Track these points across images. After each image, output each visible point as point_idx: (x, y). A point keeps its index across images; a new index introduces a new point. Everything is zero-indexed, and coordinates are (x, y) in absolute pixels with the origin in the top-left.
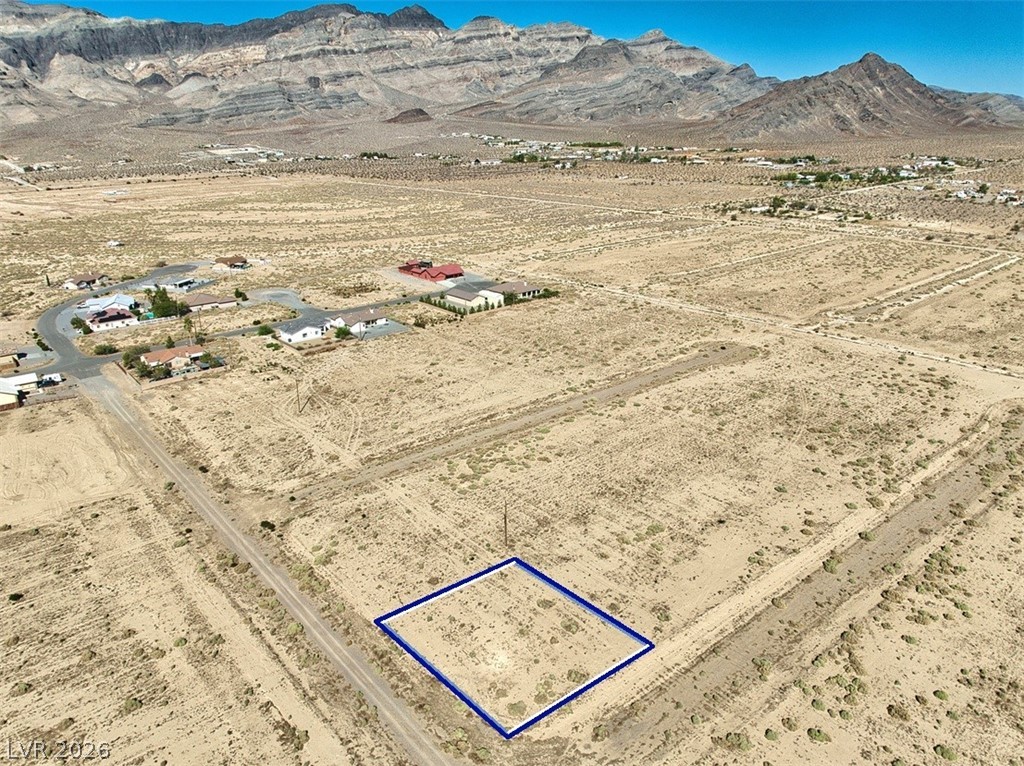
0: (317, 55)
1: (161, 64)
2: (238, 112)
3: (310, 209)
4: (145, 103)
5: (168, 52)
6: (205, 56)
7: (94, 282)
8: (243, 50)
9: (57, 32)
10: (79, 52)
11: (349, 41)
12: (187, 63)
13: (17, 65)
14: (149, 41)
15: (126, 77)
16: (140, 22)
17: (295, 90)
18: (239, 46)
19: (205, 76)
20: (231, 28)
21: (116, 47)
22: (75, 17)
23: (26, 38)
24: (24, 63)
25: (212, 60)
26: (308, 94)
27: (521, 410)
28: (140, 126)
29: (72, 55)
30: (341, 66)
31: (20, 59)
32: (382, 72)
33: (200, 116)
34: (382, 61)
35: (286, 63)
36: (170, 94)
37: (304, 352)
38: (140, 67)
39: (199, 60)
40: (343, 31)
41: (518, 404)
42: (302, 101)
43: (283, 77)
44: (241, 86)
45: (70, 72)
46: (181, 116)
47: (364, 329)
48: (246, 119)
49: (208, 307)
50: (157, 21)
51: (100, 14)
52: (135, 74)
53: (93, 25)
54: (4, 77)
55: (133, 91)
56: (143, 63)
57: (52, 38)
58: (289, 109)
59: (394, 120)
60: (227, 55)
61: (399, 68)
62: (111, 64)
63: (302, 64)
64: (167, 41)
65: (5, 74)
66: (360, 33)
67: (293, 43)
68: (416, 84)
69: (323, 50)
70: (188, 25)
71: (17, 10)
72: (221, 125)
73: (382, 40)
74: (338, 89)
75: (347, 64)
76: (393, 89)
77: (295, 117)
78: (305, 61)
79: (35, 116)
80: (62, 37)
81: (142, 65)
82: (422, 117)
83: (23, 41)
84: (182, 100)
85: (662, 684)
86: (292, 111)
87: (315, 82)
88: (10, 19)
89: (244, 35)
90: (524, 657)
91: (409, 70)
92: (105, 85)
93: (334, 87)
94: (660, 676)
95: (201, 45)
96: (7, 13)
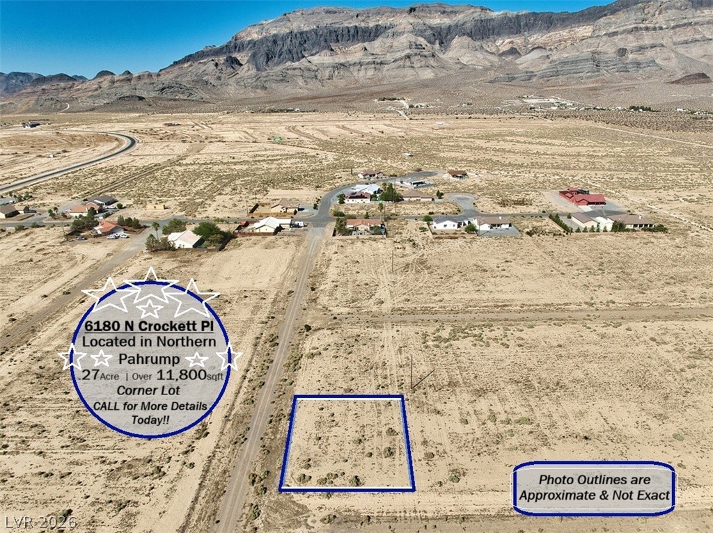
0: (630, 32)
1: (518, 41)
2: (557, 74)
3: (550, 144)
4: (501, 67)
5: (526, 33)
6: (549, 35)
7: (374, 175)
8: (577, 29)
9: (461, 23)
10: (470, 35)
11: (661, 20)
12: (536, 40)
13: (432, 43)
14: (515, 26)
15: (494, 50)
16: (512, 13)
17: (604, 58)
18: (575, 27)
19: (545, 49)
20: (573, 14)
21: (493, 31)
22: (473, 12)
23: (443, 26)
24: (437, 41)
25: (553, 37)
26: (613, 61)
27: (532, 307)
28: (490, 82)
29: (465, 37)
30: (647, 39)
31: (436, 39)
32: (682, 44)
33: (530, 76)
34: (688, 34)
35: (605, 38)
36: (518, 61)
37: (436, 236)
38: (503, 43)
39: (544, 38)
40: (657, 12)
41: (536, 302)
42: (607, 67)
43: (599, 49)
44: (567, 55)
45: (462, 47)
46: (519, 75)
47: (489, 229)
48: (561, 79)
49: (415, 199)
50: (524, 12)
51: (490, 10)
52: (500, 48)
53: (483, 17)
54: (423, 50)
55: (495, 59)
56: (507, 41)
57: (457, 26)
58: (595, 72)
59: (677, 82)
60: (564, 33)
61: (699, 41)
62: (488, 42)
63: (617, 39)
64: (527, 25)
65: (424, 48)
66: (671, 13)
67: (615, 23)
68: (709, 53)
69: (636, 28)
70: (543, 14)
71: (442, 9)
72: (543, 82)
73: (690, 18)
74: (640, 58)
75: (653, 38)
76: (688, 57)
77: (598, 78)
78: (619, 37)
79: (433, 74)
80: (463, 25)
81: (506, 42)
82: (702, 80)
83: (441, 28)
84: (524, 65)
85: (400, 517)
86: (596, 73)
87: (622, 52)
88: (437, 15)
89: (581, 19)
90: (343, 455)
91: (706, 42)
92: (479, 55)
93: (637, 56)
94: (405, 512)
95: (549, 27)
96: (436, 12)
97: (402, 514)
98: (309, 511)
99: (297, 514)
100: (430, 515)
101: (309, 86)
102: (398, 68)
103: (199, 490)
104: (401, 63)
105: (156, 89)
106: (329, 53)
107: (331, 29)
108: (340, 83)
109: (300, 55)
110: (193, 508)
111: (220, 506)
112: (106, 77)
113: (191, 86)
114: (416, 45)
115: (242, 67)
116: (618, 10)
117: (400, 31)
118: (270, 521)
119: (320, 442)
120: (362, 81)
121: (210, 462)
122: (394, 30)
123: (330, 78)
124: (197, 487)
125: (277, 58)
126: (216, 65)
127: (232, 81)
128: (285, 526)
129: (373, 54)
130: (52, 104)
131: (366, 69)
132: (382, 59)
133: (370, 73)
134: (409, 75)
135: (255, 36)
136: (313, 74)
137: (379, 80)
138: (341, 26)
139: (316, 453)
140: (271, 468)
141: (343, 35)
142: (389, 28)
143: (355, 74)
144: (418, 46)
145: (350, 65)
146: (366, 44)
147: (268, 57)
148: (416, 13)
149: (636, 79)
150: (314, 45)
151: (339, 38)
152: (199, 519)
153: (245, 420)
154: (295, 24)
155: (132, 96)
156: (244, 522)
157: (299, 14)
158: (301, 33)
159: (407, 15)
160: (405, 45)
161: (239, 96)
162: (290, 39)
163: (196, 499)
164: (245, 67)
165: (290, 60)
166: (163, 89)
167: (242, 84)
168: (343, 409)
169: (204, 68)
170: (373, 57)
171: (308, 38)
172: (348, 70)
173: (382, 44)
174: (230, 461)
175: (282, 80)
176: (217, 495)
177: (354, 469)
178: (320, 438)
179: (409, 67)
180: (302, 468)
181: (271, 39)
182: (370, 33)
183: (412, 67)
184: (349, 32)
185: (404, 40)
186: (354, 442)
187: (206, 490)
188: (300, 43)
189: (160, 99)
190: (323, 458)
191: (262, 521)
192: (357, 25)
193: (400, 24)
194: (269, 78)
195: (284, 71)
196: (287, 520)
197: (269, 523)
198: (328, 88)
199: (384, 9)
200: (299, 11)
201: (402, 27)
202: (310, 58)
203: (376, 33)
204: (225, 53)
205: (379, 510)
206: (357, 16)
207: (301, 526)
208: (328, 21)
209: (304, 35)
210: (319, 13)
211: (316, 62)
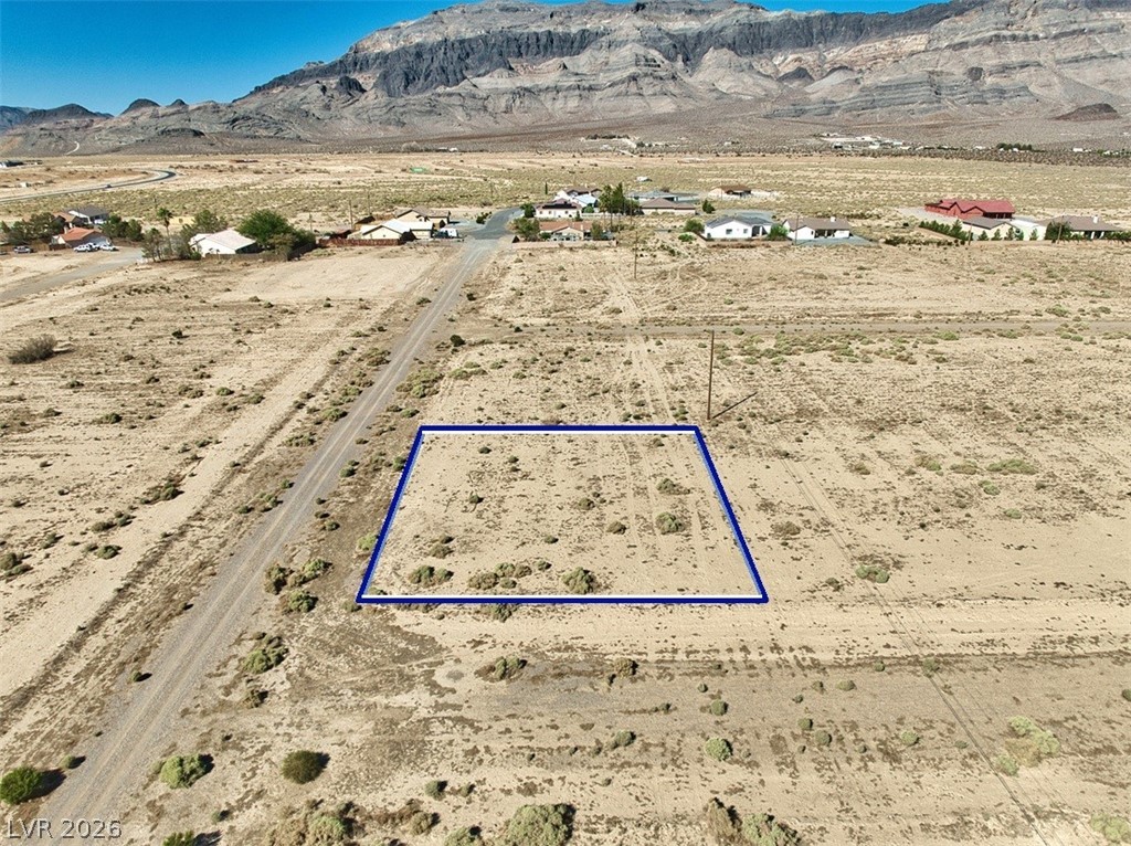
0: (988, 42)
1: (809, 57)
2: (873, 105)
4: (781, 97)
5: (820, 45)
6: (858, 48)
7: (586, 193)
8: (902, 40)
9: (717, 28)
10: (732, 47)
11: (1035, 25)
12: (837, 56)
13: (672, 59)
14: (804, 34)
15: (770, 71)
16: (800, 14)
17: (947, 81)
18: (899, 36)
19: (851, 70)
20: (895, 15)
21: (770, 41)
22: (737, 12)
23: (689, 33)
24: (680, 57)
25: (865, 52)
26: (962, 87)
28: (765, 117)
29: (725, 49)
30: (1015, 54)
31: (677, 53)
32: (1070, 62)
33: (830, 108)
34: (1078, 47)
35: (947, 53)
36: (808, 89)
37: (713, 244)
38: (786, 61)
39: (850, 53)
40: (1030, 13)
42: (953, 95)
43: (940, 68)
44: (887, 78)
45: (719, 66)
46: (812, 107)
47: (811, 238)
48: (880, 113)
50: (817, 13)
51: (763, 8)
52: (780, 68)
53: (753, 20)
54: (657, 69)
55: (772, 85)
56: (791, 57)
57: (711, 33)
58: (933, 103)
59: (1065, 117)
60: (882, 46)
61: (1095, 57)
62: (760, 58)
63: (967, 53)
64: (822, 34)
65: (659, 66)
66: (1053, 14)
67: (963, 29)
68: (1113, 78)
69: (997, 36)
70: (849, 15)
71: (688, 7)
72: (851, 118)
73: (1081, 22)
74: (1003, 82)
75: (1024, 53)
76: (1078, 83)
77: (938, 112)
78: (970, 50)
79: (674, 106)
80: (721, 31)
81: (789, 59)
82: (1105, 114)
83: (685, 36)
84: (819, 93)
85: (732, 661)
86: (936, 105)
87: (976, 73)
88: (679, 16)
89: (908, 23)
90: (542, 529)
91: (1108, 60)
92: (747, 79)
93: (999, 80)
94: (744, 649)
95: (857, 37)
96: (678, 10)
97: (738, 656)
98: (440, 649)
99: (405, 656)
100: (826, 657)
101: (473, 123)
102: (618, 95)
103: (115, 602)
104: (622, 88)
105: (223, 120)
106: (506, 73)
107: (510, 35)
108: (523, 118)
109: (459, 76)
110: (76, 645)
111: (165, 639)
112: (143, 109)
113: (280, 118)
114: (647, 60)
115: (366, 94)
116: (968, 10)
117: (620, 39)
118: (315, 676)
119: (480, 507)
120: (559, 116)
121: (168, 545)
122: (610, 37)
123: (508, 110)
124: (109, 595)
125: (422, 80)
126: (324, 89)
127: (347, 112)
128: (361, 689)
129: (577, 74)
130: (50, 143)
131: (566, 97)
132: (592, 82)
133: (573, 103)
134: (635, 107)
135: (387, 47)
136: (482, 104)
137: (587, 115)
138: (527, 31)
139: (469, 527)
140: (338, 558)
141: (528, 46)
142: (603, 35)
143: (548, 104)
144: (650, 62)
145: (540, 90)
146: (566, 60)
147: (407, 79)
148: (646, 12)
149: (999, 115)
150: (481, 60)
151: (523, 50)
152: (89, 670)
153: (286, 471)
154: (451, 27)
155: (183, 130)
156: (228, 678)
157: (458, 11)
158: (462, 42)
159: (631, 14)
160: (628, 59)
161: (360, 136)
162: (443, 50)
163: (97, 623)
164: (371, 94)
165: (442, 83)
166: (234, 121)
167: (365, 116)
168: (541, 450)
169: (303, 94)
170: (578, 78)
171: (472, 49)
172: (536, 99)
173: (592, 59)
174: (223, 545)
175: (430, 112)
176: (165, 613)
177: (575, 556)
178: (480, 500)
179: (635, 94)
180: (426, 555)
181: (413, 51)
182: (573, 43)
183: (640, 95)
184: (538, 40)
185: (627, 52)
186: (576, 505)
187: (134, 603)
188: (459, 58)
189: (228, 135)
190: (489, 537)
191: (289, 677)
192: (552, 30)
193: (621, 28)
194: (409, 107)
195: (432, 98)
196: (368, 672)
197: (308, 680)
198: (505, 124)
199: (594, 6)
200: (458, 7)
201: (623, 32)
202: (476, 80)
203: (582, 41)
204: (339, 73)
205: (662, 646)
206: (552, 16)
207: (411, 687)
208: (504, 22)
209: (466, 44)
210: (490, 11)
211: (484, 86)
